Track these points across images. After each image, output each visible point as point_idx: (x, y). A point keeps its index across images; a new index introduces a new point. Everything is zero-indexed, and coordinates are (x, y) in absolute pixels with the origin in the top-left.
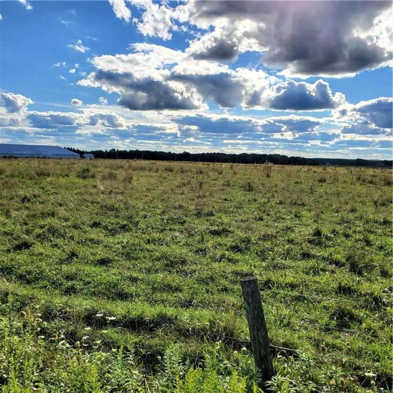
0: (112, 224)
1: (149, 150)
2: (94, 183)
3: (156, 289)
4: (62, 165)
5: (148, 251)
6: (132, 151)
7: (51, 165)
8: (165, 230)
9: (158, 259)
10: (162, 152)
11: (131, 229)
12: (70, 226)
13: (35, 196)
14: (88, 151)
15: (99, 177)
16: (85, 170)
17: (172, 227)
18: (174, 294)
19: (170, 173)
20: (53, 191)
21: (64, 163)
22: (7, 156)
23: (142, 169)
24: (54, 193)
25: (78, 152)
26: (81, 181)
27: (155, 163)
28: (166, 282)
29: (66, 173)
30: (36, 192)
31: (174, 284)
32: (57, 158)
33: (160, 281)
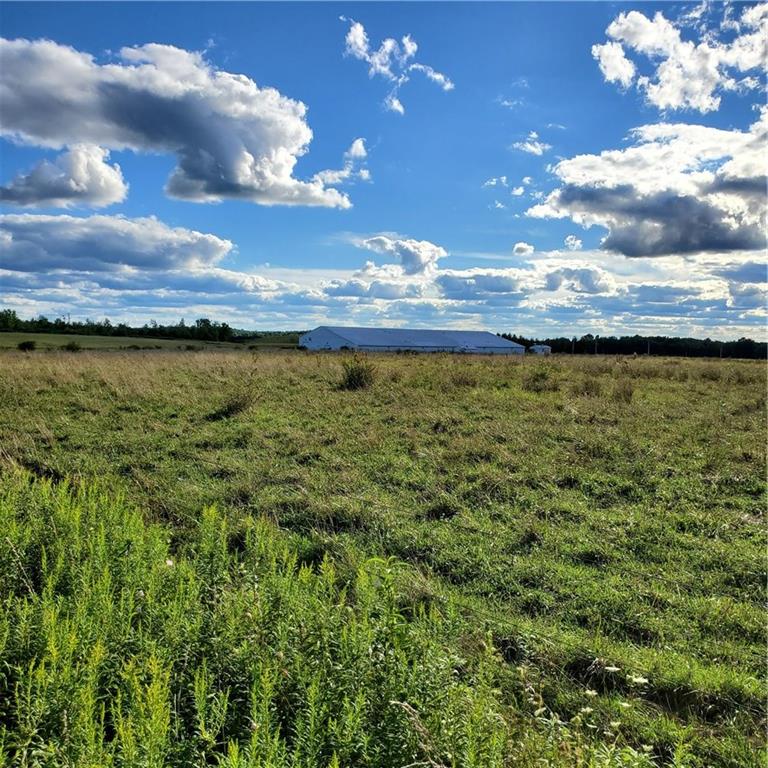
0: (601, 484)
1: (662, 336)
2: (559, 402)
3: (708, 630)
4: (495, 367)
5: (683, 547)
6: (627, 337)
7: (476, 365)
8: (715, 505)
9: (707, 567)
10: (691, 340)
11: (641, 498)
12: (521, 482)
13: (454, 422)
14: (540, 340)
15: (565, 388)
16: (537, 375)
17: (732, 500)
18: (752, 647)
19: (713, 384)
20: (483, 415)
21: (498, 362)
22: (402, 349)
23: (651, 374)
24: (487, 417)
25: (522, 341)
26: (533, 396)
27: (676, 363)
28: (730, 620)
29: (503, 382)
30: (456, 415)
31: (748, 625)
32: (485, 354)
33: (716, 613)
